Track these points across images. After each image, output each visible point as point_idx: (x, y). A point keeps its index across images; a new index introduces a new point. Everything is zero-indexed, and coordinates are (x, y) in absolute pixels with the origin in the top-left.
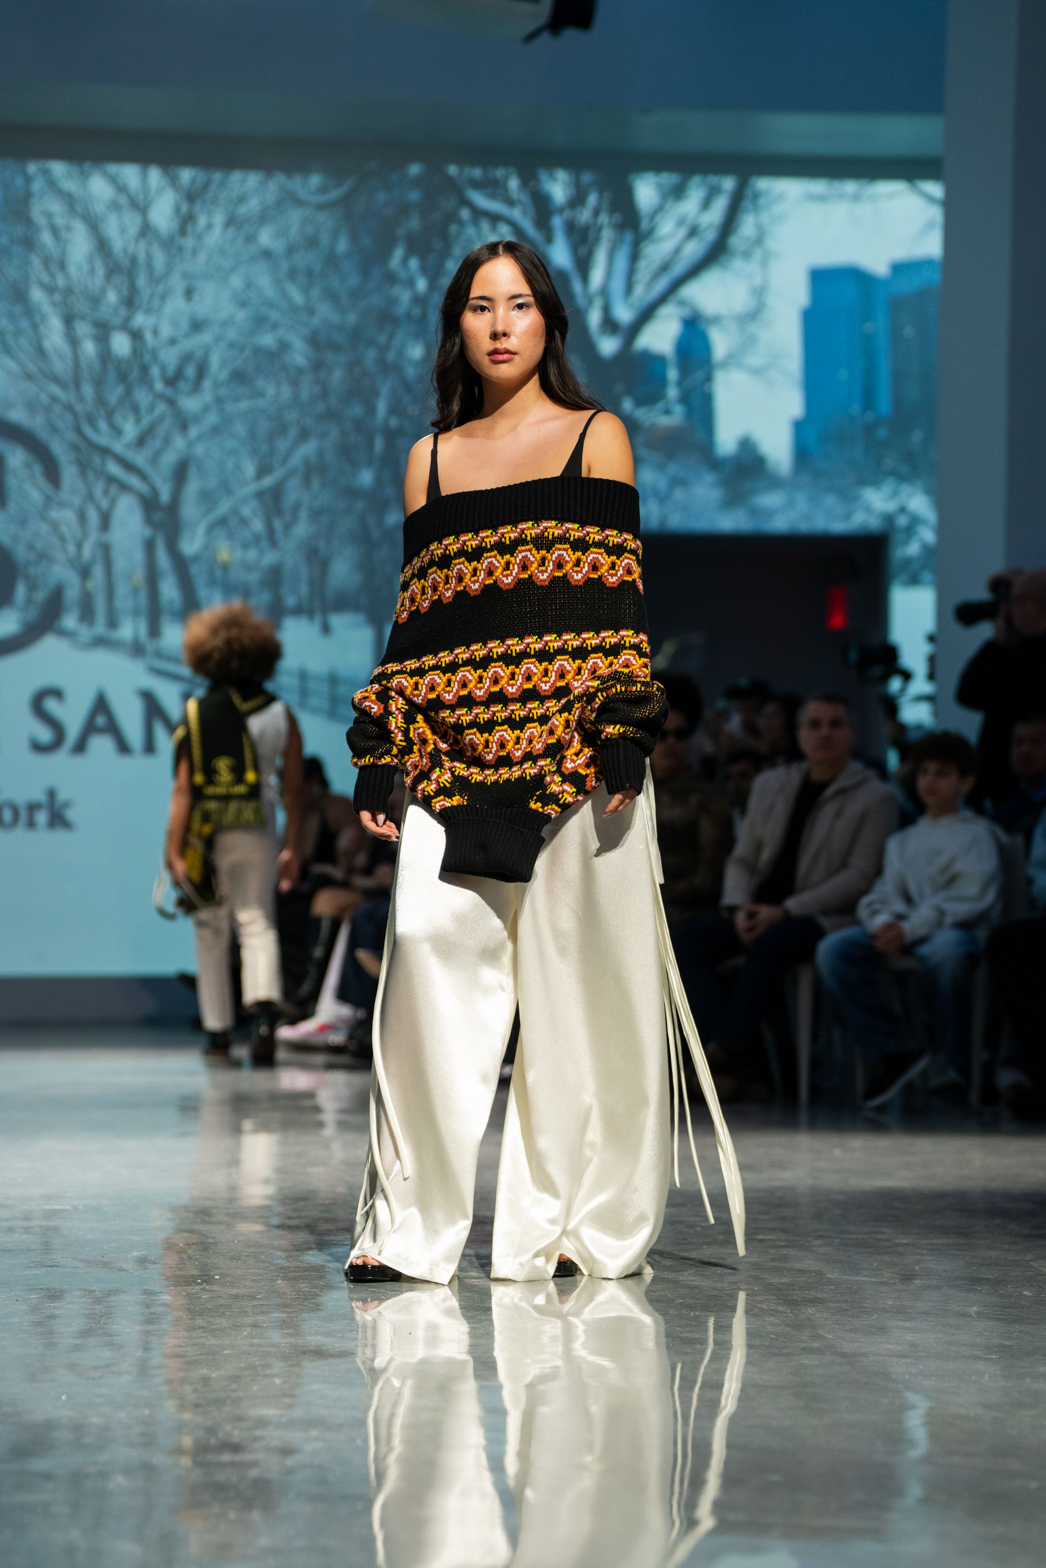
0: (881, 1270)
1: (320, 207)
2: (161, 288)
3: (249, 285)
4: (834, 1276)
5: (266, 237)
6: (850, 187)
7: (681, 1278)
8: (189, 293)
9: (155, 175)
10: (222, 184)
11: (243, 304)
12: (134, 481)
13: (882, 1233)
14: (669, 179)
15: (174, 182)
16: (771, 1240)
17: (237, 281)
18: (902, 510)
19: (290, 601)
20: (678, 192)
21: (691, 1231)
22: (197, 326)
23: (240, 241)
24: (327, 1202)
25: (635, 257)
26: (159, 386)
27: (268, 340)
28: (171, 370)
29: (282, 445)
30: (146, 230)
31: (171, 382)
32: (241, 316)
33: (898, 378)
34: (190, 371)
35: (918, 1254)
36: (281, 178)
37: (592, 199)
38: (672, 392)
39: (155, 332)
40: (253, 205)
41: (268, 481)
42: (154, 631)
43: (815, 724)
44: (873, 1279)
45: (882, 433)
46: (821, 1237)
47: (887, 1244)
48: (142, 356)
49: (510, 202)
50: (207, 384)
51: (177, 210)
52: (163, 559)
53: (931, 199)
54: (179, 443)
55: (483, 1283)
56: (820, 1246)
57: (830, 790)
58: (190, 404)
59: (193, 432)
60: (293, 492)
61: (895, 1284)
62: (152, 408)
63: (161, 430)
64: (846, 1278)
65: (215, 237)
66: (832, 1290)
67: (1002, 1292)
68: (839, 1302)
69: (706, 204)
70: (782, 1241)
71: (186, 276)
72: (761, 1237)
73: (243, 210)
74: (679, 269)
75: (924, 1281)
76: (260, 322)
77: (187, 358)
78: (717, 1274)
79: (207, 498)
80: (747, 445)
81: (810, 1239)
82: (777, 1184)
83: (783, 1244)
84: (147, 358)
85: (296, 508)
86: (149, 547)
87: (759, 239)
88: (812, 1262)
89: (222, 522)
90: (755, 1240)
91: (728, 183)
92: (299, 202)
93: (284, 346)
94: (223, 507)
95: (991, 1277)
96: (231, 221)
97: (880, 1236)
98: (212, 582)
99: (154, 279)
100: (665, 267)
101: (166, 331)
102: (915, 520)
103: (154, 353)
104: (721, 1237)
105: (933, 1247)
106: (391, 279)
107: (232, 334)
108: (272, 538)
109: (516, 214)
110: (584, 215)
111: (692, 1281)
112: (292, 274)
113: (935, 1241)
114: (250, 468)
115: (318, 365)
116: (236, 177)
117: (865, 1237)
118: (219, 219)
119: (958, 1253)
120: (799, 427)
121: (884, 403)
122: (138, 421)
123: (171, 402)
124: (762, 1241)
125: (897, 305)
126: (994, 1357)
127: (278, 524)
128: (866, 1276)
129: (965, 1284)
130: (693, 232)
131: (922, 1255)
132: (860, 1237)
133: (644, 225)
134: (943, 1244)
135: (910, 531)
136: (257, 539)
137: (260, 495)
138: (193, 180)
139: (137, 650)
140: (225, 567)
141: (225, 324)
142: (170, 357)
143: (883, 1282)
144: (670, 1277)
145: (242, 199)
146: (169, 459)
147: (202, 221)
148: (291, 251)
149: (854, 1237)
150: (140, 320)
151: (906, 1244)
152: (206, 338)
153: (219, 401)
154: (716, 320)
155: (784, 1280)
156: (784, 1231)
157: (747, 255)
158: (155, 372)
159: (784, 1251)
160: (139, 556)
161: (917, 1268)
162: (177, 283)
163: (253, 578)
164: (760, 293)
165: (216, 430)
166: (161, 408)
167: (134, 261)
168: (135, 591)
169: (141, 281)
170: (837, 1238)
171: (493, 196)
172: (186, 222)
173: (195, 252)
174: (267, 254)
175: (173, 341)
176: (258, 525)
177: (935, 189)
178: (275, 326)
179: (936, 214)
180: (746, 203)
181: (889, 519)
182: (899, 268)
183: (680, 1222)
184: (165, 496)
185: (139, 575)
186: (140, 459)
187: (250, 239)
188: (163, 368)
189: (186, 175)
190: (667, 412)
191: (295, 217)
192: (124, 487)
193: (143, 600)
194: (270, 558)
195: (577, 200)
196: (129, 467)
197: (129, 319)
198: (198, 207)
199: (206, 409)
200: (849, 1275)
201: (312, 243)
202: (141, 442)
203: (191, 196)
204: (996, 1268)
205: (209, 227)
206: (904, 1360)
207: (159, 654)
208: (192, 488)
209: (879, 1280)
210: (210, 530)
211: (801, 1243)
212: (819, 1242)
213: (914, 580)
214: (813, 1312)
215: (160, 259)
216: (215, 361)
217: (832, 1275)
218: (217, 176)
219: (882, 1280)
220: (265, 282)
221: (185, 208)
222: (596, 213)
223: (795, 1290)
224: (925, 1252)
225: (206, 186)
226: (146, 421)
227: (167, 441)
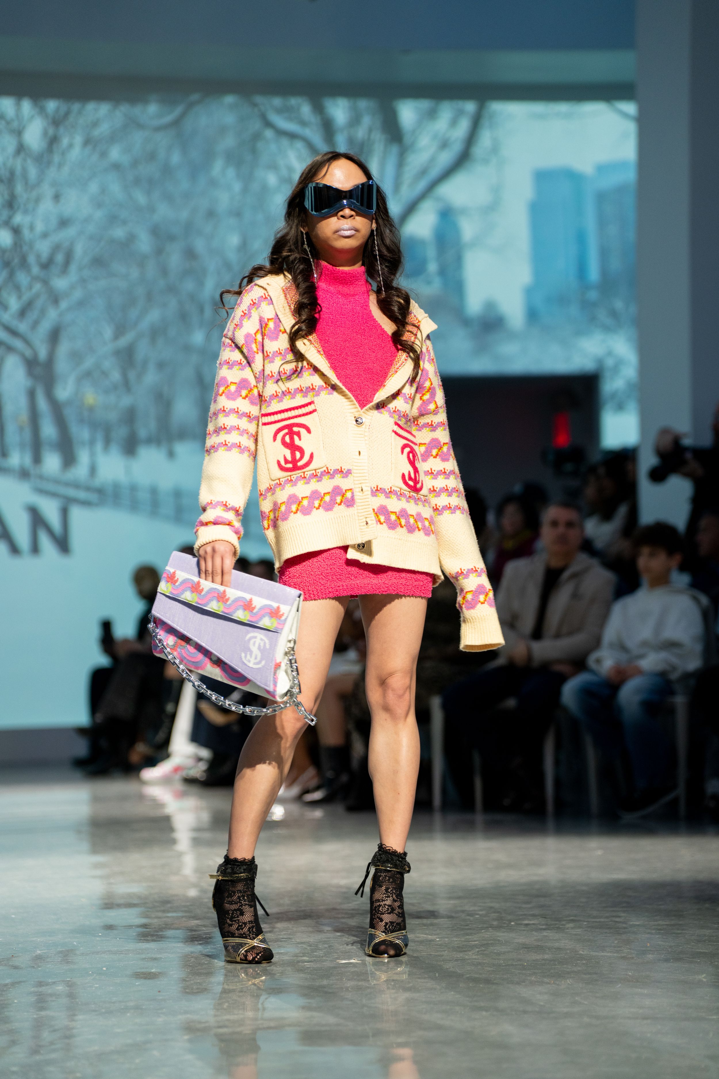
0: (621, 947)
1: (158, 129)
2: (34, 194)
3: (103, 190)
4: (585, 952)
5: (115, 153)
6: (563, 107)
7: (467, 957)
8: (57, 197)
9: (27, 106)
10: (80, 113)
11: (99, 205)
12: (18, 344)
13: (619, 917)
14: (425, 104)
15: (42, 110)
16: (533, 924)
17: (94, 187)
18: (610, 353)
19: (142, 433)
20: (432, 114)
21: (471, 918)
22: (64, 223)
23: (95, 158)
24: (188, 904)
25: (401, 164)
26: (35, 270)
27: (119, 233)
28: (45, 256)
29: (133, 313)
30: (21, 149)
31: (46, 265)
32: (99, 214)
33: (604, 253)
34: (60, 258)
35: (649, 933)
36: (124, 108)
37: (367, 120)
38: (432, 267)
39: (32, 228)
40: (104, 129)
41: (123, 341)
42: (37, 459)
43: (555, 524)
44: (615, 955)
45: (593, 295)
46: (573, 921)
47: (624, 925)
48: (21, 247)
49: (303, 123)
50: (73, 268)
51: (45, 133)
52: (42, 404)
53: (625, 115)
54: (52, 315)
55: (314, 966)
56: (572, 928)
57: (566, 575)
58: (60, 283)
59: (64, 305)
60: (143, 350)
61: (633, 958)
62: (30, 287)
63: (39, 303)
64: (594, 954)
65: (76, 153)
66: (584, 964)
67: (716, 963)
68: (589, 974)
69: (454, 123)
70: (543, 925)
71: (54, 184)
72: (526, 922)
73: (96, 133)
74: (435, 172)
75: (655, 955)
76: (113, 219)
77: (56, 248)
78: (494, 953)
79: (76, 357)
80: (490, 306)
81: (564, 923)
82: (535, 878)
83: (544, 927)
84: (25, 248)
85: (145, 363)
86: (31, 394)
87: (495, 149)
88: (567, 941)
89: (88, 374)
90: (521, 924)
91: (470, 107)
92: (140, 126)
93: (131, 238)
94: (89, 363)
95: (707, 951)
96: (87, 142)
97: (617, 919)
98: (81, 421)
99: (29, 187)
100: (423, 172)
101: (40, 227)
102: (619, 363)
103: (31, 245)
104: (495, 923)
105: (659, 928)
106: (213, 183)
107: (91, 228)
108: (127, 385)
109: (308, 132)
110: (361, 133)
111: (475, 959)
112: (137, 181)
113: (660, 922)
114: (108, 332)
115: (159, 251)
116: (91, 106)
117: (606, 920)
118: (78, 140)
119: (679, 931)
120: (529, 292)
121: (594, 274)
122: (20, 297)
123: (45, 282)
124: (527, 925)
125: (601, 197)
126: (715, 1017)
127: (132, 375)
128: (611, 952)
129: (688, 957)
130: (444, 145)
131: (652, 934)
132: (602, 920)
133: (407, 139)
134: (667, 925)
135: (616, 369)
136: (115, 387)
137: (117, 353)
138: (57, 110)
139: (24, 474)
140: (91, 409)
141: (87, 220)
142: (44, 248)
143: (623, 957)
144: (459, 956)
145: (95, 124)
146: (45, 326)
147: (65, 141)
148: (135, 163)
149: (598, 920)
150: (18, 219)
151: (638, 925)
152: (70, 232)
153: (83, 281)
154: (464, 211)
155: (546, 957)
156: (544, 917)
157: (486, 161)
158: (31, 259)
159: (545, 933)
160: (23, 402)
161: (648, 945)
162: (47, 190)
163: (113, 416)
164: (497, 190)
165: (81, 304)
166: (38, 287)
167: (12, 173)
168: (21, 429)
169: (19, 188)
170: (585, 922)
171: (290, 119)
172: (53, 141)
173: (60, 166)
174: (116, 167)
175: (45, 235)
176: (116, 376)
177: (630, 108)
178: (124, 222)
179: (631, 128)
180: (485, 122)
181: (600, 362)
182: (602, 169)
183: (463, 911)
184: (43, 353)
185: (24, 416)
186: (22, 327)
187: (104, 154)
188: (38, 256)
189: (52, 105)
190: (429, 283)
191: (138, 138)
192: (10, 349)
193: (28, 434)
194: (126, 401)
195: (355, 121)
196: (14, 333)
197: (10, 218)
198: (61, 130)
199: (72, 287)
200: (596, 952)
201: (152, 157)
202: (22, 313)
203: (57, 122)
204: (710, 943)
205: (71, 146)
206: (645, 1022)
207: (41, 477)
208: (63, 349)
209: (619, 956)
210: (79, 380)
211: (557, 926)
212: (571, 925)
213: (620, 407)
214: (571, 982)
215: (33, 172)
216: (79, 250)
217: (583, 951)
218: (76, 107)
219: (623, 955)
220: (115, 188)
221: (51, 131)
222: (370, 130)
223: (555, 965)
224: (654, 931)
225: (67, 114)
226: (26, 297)
227: (43, 312)
